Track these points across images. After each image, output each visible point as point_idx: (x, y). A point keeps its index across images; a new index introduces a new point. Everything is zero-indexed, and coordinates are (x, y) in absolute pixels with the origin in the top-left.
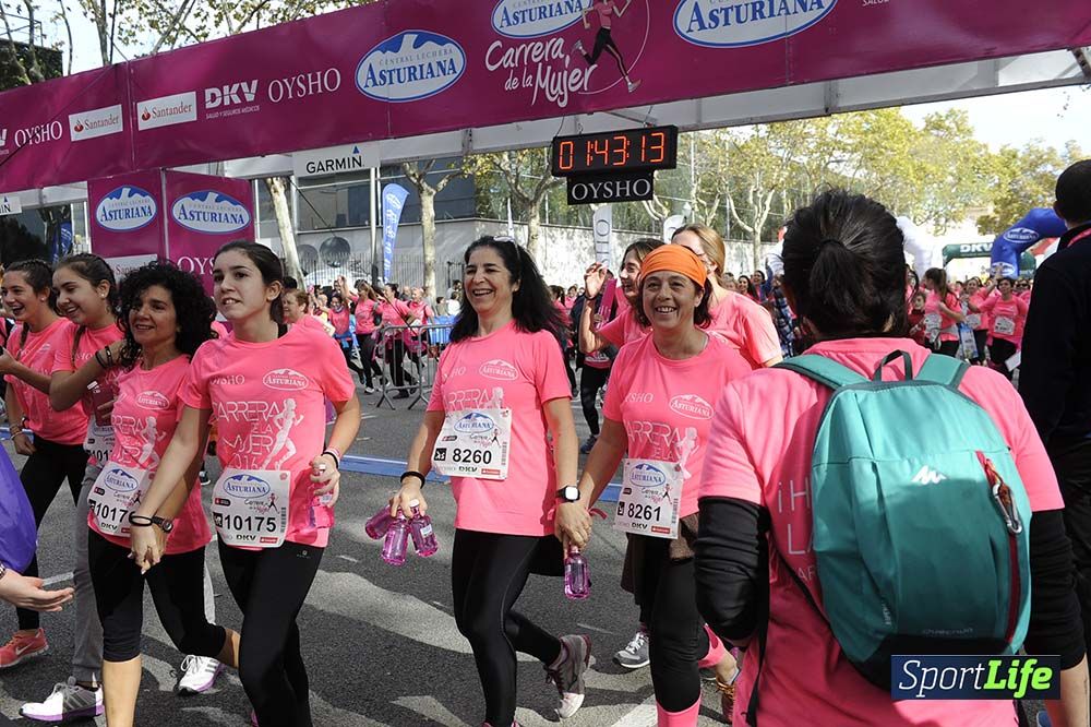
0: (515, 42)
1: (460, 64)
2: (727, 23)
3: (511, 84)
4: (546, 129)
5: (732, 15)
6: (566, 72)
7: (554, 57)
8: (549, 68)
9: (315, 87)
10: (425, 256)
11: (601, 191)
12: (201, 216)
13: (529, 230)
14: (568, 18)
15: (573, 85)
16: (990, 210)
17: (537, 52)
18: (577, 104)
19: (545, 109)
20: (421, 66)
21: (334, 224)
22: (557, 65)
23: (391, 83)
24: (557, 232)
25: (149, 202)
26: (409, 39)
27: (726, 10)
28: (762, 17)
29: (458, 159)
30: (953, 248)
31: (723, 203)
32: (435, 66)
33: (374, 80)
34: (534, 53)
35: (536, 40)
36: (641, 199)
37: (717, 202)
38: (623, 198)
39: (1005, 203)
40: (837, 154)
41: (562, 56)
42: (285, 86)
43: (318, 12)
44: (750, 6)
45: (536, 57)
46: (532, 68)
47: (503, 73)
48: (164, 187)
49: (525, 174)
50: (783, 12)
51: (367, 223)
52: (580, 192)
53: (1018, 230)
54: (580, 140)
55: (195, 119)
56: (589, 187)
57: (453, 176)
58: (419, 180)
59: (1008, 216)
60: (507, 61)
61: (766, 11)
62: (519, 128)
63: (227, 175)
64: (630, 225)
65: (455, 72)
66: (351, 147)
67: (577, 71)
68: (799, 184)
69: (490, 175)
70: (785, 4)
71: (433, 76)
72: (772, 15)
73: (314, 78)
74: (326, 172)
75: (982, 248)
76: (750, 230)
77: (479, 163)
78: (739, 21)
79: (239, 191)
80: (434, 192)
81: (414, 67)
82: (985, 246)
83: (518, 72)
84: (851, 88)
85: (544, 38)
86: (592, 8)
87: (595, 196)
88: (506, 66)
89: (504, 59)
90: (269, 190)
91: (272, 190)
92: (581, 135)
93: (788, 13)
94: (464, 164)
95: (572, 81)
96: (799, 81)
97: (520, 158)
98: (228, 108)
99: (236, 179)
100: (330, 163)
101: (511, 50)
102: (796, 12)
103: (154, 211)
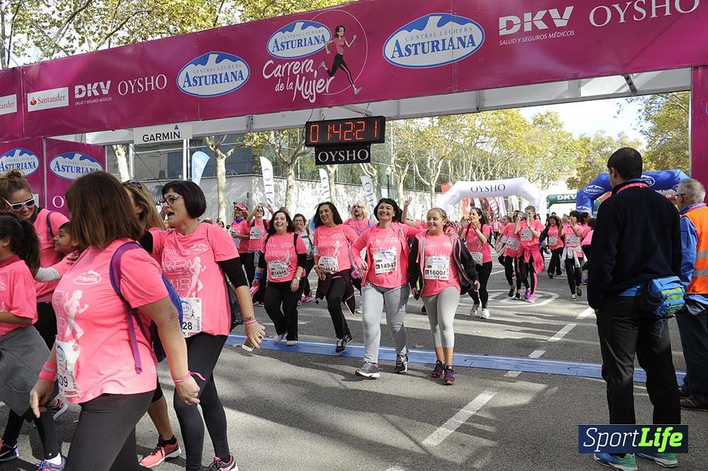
0: (282, 61)
1: (246, 74)
2: (416, 53)
3: (279, 87)
4: (301, 117)
5: (419, 48)
6: (314, 81)
7: (307, 71)
8: (304, 78)
9: (150, 86)
10: (219, 198)
11: (337, 157)
12: (70, 168)
13: (288, 182)
14: (317, 47)
15: (319, 89)
16: (574, 174)
17: (296, 68)
18: (322, 101)
19: (301, 104)
20: (221, 75)
21: (157, 177)
22: (309, 77)
23: (201, 85)
24: (305, 184)
25: (34, 159)
26: (213, 57)
27: (416, 45)
28: (438, 50)
29: (242, 135)
30: (553, 198)
31: (411, 168)
32: (229, 75)
33: (189, 83)
34: (295, 68)
35: (296, 61)
36: (362, 162)
37: (408, 166)
38: (351, 161)
39: (584, 170)
40: (481, 137)
41: (312, 71)
42: (129, 85)
43: (150, 39)
44: (430, 43)
45: (295, 71)
46: (293, 78)
47: (274, 80)
48: (45, 149)
49: (285, 147)
50: (451, 47)
51: (180, 176)
52: (323, 157)
53: (592, 186)
54: (324, 124)
55: (68, 105)
56: (329, 154)
57: (238, 147)
58: (215, 149)
59: (585, 178)
60: (277, 72)
61: (440, 47)
62: (283, 116)
63: (88, 142)
64: (353, 180)
65: (243, 79)
66: (174, 125)
67: (322, 80)
68: (458, 156)
69: (262, 146)
70: (452, 42)
71: (228, 81)
72: (444, 49)
73: (149, 80)
74: (156, 141)
75: (570, 197)
76: (429, 184)
77: (255, 138)
78: (423, 52)
79: (96, 153)
80: (225, 157)
81: (216, 75)
82: (572, 196)
83: (284, 80)
84: (492, 95)
85: (301, 59)
86: (331, 41)
87: (334, 160)
88: (276, 76)
89: (275, 71)
90: (115, 153)
91: (117, 154)
92: (324, 121)
93: (454, 48)
94: (244, 139)
95: (318, 86)
96: (461, 90)
97: (282, 136)
98: (89, 98)
99: (95, 145)
100: (158, 136)
101: (280, 66)
102: (458, 48)
103: (37, 166)
